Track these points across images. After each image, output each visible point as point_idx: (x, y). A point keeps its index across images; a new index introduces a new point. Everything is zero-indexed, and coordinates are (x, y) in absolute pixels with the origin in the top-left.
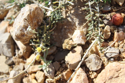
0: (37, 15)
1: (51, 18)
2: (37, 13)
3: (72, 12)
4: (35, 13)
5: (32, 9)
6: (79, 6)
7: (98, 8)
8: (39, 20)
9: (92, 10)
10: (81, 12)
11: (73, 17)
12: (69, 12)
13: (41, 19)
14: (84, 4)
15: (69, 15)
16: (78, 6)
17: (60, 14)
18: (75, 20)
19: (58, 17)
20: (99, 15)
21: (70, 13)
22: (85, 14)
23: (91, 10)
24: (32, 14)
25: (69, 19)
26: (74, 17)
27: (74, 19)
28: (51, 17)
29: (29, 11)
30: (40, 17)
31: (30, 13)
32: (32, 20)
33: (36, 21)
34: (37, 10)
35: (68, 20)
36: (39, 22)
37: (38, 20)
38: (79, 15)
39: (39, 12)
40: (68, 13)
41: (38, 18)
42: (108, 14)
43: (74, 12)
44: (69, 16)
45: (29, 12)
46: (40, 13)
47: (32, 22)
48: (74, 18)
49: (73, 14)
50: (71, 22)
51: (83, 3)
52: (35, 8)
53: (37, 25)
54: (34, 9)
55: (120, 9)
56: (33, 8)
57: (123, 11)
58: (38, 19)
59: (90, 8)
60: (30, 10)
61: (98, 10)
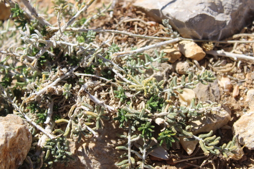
0: (19, 145)
1: (45, 153)
2: (19, 142)
3: (91, 145)
4: (15, 140)
5: (11, 134)
6: (106, 136)
7: (144, 151)
8: (21, 156)
9: (131, 153)
10: (108, 151)
11: (90, 157)
12: (84, 145)
13: (26, 152)
14: (117, 135)
15: (83, 150)
16: (104, 136)
17: (66, 148)
18: (94, 163)
19: (60, 152)
20: (145, 166)
21: (87, 147)
22: (115, 156)
23: (129, 153)
24: (8, 144)
25: (82, 158)
26: (94, 157)
27: (93, 161)
28: (45, 149)
29: (4, 137)
30: (23, 148)
31: (6, 142)
32: (7, 156)
33: (14, 159)
34: (21, 134)
35: (79, 160)
36: (20, 160)
37: (19, 155)
38: (104, 154)
39: (23, 139)
40: (82, 147)
41: (19, 151)
42: (161, 166)
43: (94, 148)
44: (82, 154)
45: (4, 140)
46: (24, 141)
47: (6, 159)
48: (92, 158)
49: (91, 151)
50: (84, 166)
51: (116, 132)
52: (17, 131)
53: (14, 165)
54: (16, 134)
55: (187, 160)
56: (13, 131)
57: (191, 164)
58: (20, 153)
59: (129, 149)
60: (7, 135)
61: (144, 156)
